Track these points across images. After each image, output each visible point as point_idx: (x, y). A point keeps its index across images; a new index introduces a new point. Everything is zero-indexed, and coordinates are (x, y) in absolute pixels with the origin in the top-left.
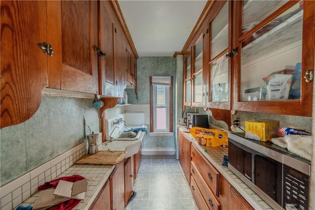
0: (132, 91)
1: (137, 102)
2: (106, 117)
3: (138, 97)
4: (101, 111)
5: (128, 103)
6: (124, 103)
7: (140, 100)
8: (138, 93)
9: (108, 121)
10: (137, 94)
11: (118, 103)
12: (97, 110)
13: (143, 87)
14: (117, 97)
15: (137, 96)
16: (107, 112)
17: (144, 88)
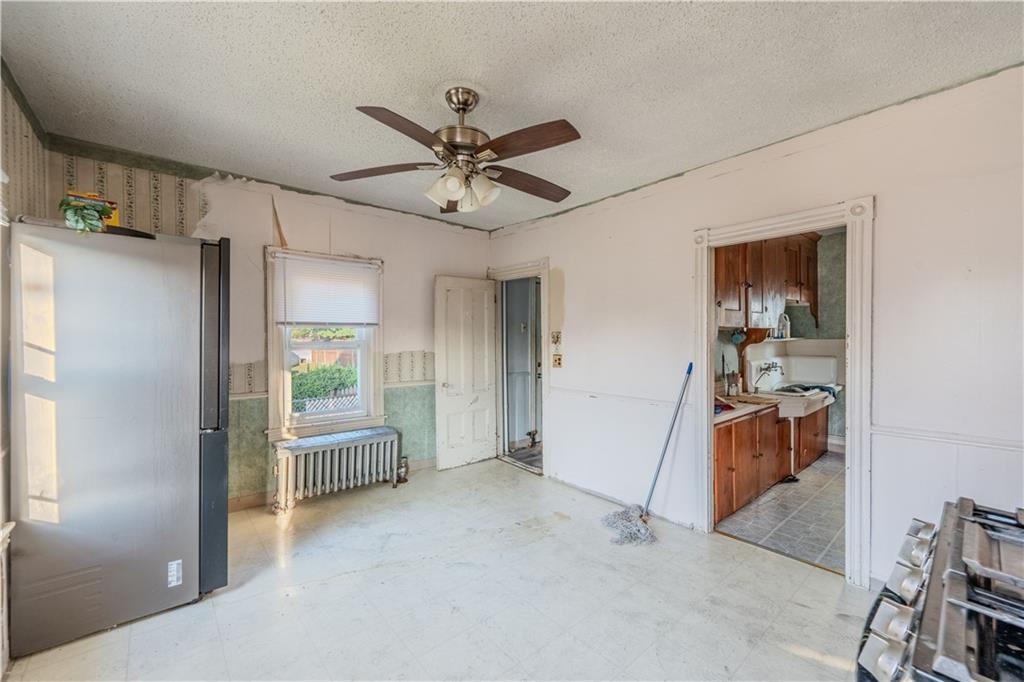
0: (804, 310)
1: (818, 335)
2: (749, 357)
3: (820, 323)
4: (741, 348)
5: (792, 336)
6: (782, 337)
7: (826, 329)
8: (819, 314)
9: (753, 364)
10: (816, 317)
11: (769, 336)
12: (736, 345)
13: (834, 300)
14: (767, 326)
15: (817, 322)
16: (749, 350)
17: (836, 303)
